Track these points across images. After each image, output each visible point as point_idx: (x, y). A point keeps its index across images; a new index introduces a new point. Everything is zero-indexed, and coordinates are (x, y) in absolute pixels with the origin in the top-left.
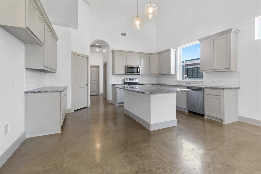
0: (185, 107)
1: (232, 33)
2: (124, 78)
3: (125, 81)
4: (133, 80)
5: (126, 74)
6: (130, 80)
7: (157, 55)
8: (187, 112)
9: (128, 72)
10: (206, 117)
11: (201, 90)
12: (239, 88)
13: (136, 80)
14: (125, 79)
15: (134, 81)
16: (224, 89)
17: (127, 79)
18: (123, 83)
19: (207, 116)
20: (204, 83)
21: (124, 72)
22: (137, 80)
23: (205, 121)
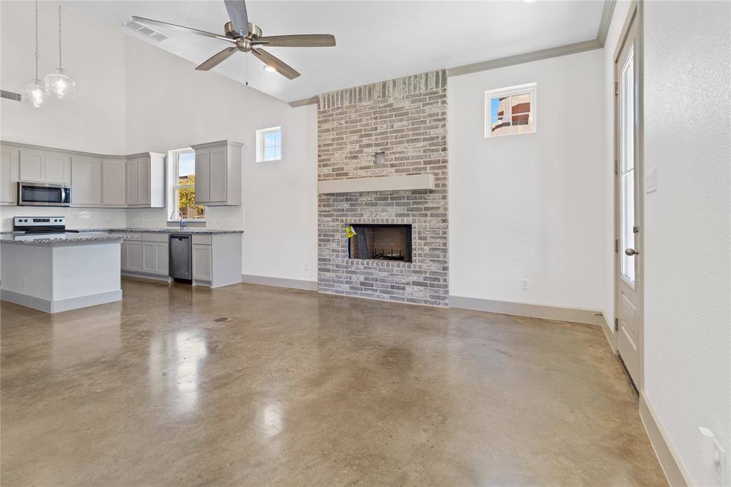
0: (166, 273)
1: (229, 147)
2: (12, 217)
3: (16, 225)
4: (48, 221)
5: (18, 205)
6: (35, 221)
7: (123, 162)
8: (170, 280)
9: (26, 199)
10: (194, 284)
11: (188, 238)
12: (243, 232)
13: (56, 221)
14: (17, 220)
15: (52, 223)
16: (211, 233)
17: (23, 219)
18: (10, 229)
19: (196, 281)
20: (207, 224)
21: (10, 200)
22: (61, 221)
23: (193, 290)
